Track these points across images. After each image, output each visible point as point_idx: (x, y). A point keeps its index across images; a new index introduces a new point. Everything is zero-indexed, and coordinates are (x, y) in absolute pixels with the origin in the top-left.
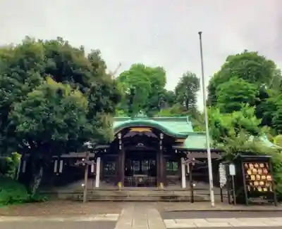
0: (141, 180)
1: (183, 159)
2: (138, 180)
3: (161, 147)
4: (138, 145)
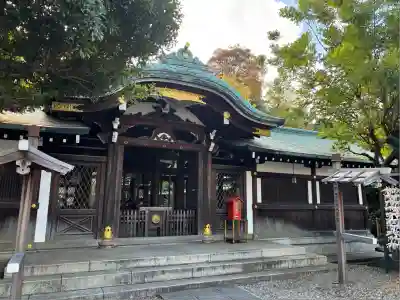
0: (156, 218)
1: (249, 175)
2: (150, 218)
3: (213, 145)
4: (159, 136)
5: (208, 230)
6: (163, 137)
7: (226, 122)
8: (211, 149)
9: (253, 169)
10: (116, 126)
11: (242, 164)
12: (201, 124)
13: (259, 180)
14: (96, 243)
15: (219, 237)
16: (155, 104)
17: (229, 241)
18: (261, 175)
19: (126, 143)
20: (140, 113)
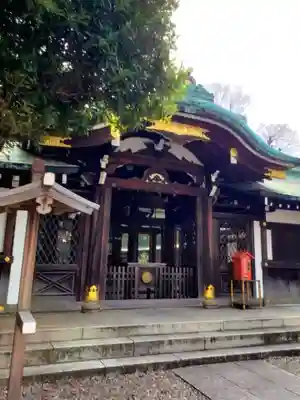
0: (147, 277)
2: (140, 277)
3: (215, 188)
4: (152, 177)
5: (210, 293)
6: (156, 179)
7: (234, 161)
8: (212, 193)
9: (262, 218)
10: (103, 165)
11: (248, 212)
12: (199, 163)
13: (269, 233)
14: (79, 305)
15: (224, 301)
16: (147, 140)
17: (239, 306)
18: (271, 225)
19: (114, 185)
20: (130, 150)
